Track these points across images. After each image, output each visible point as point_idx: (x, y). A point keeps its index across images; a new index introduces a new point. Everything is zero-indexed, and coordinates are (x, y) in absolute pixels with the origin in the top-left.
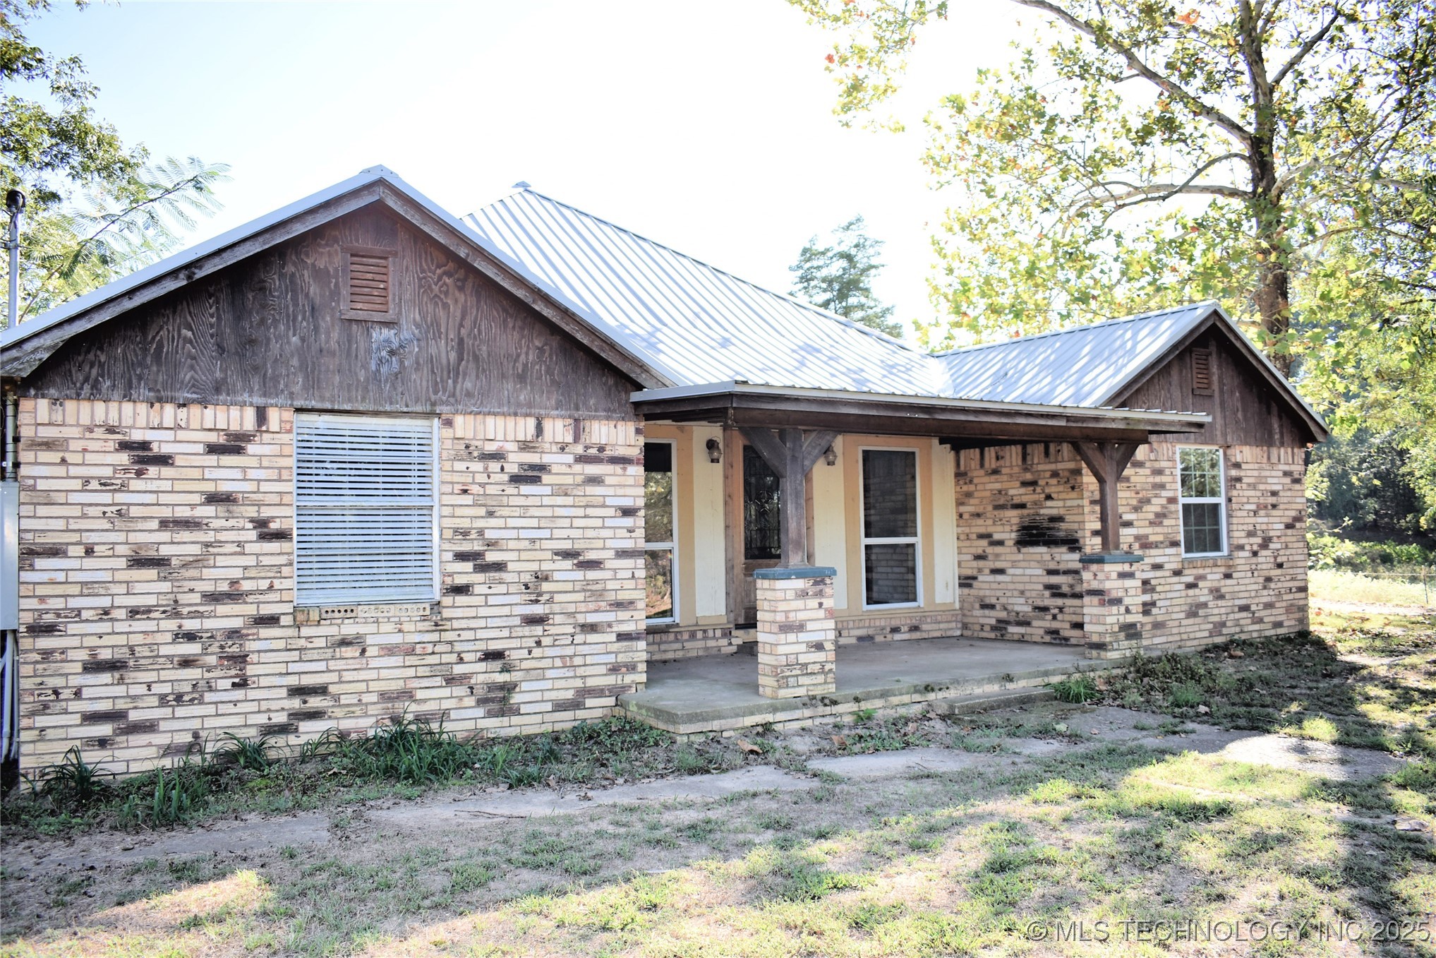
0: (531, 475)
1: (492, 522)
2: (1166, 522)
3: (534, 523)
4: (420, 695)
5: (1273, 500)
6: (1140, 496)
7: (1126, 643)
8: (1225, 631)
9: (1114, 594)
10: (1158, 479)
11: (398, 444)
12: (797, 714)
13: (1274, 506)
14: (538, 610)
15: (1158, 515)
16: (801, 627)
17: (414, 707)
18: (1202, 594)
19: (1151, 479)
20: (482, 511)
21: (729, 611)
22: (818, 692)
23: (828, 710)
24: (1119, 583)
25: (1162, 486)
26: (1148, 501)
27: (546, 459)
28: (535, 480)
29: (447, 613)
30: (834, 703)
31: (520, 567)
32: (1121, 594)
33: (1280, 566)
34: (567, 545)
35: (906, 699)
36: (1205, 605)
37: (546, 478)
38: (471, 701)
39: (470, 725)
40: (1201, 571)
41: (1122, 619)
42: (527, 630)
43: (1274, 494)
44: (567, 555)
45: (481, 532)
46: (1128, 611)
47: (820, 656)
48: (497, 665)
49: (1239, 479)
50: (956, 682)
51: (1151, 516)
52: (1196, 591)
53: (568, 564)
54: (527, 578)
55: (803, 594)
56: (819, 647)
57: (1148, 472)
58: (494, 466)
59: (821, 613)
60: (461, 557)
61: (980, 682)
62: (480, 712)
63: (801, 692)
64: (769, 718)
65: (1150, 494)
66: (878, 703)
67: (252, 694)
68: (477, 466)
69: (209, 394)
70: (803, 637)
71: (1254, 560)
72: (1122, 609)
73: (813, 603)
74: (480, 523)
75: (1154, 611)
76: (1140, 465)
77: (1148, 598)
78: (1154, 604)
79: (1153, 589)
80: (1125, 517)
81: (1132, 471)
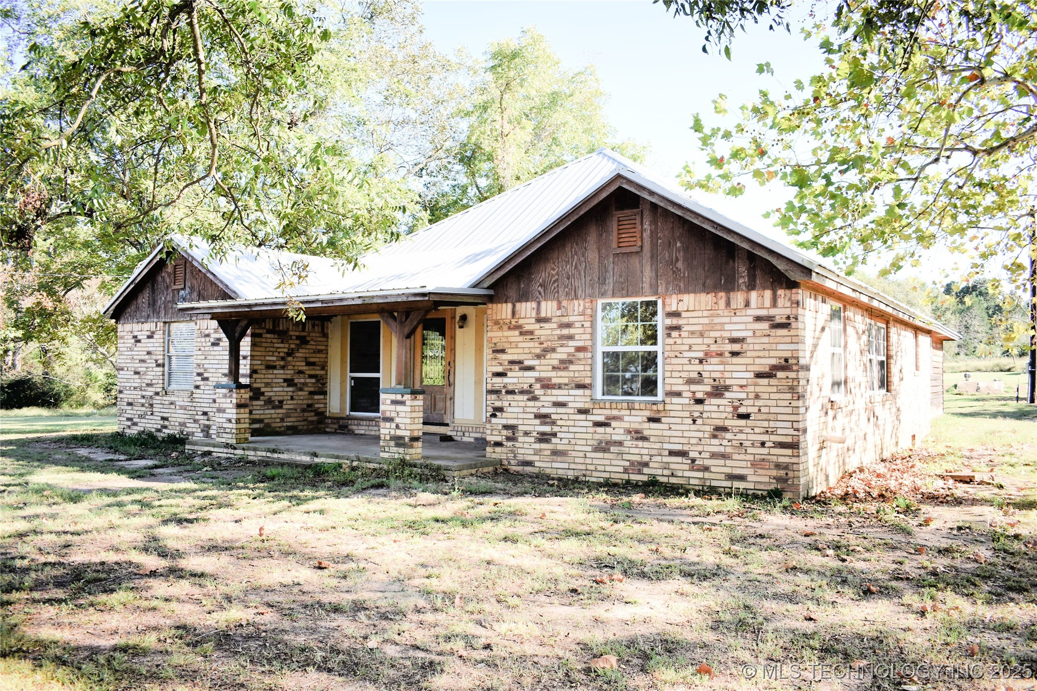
0: (217, 343)
1: (207, 361)
2: (572, 367)
3: (216, 362)
4: (188, 425)
5: (736, 347)
6: (545, 345)
7: (396, 449)
8: (646, 470)
9: (388, 415)
10: (565, 331)
11: (190, 332)
12: (221, 450)
13: (734, 354)
15: (562, 361)
16: (224, 411)
17: (186, 429)
18: (617, 432)
19: (558, 332)
20: (203, 357)
22: (229, 441)
23: (232, 451)
24: (393, 407)
25: (571, 337)
26: (553, 350)
28: (218, 345)
29: (194, 396)
30: (235, 448)
32: (393, 415)
33: (746, 416)
36: (620, 444)
37: (221, 344)
38: (199, 430)
40: (615, 413)
41: (393, 432)
42: (214, 405)
43: (734, 341)
45: (203, 365)
46: (397, 427)
47: (230, 425)
48: (206, 417)
49: (677, 328)
50: (288, 450)
51: (556, 363)
52: (608, 430)
54: (214, 384)
55: (225, 396)
56: (230, 421)
57: (555, 326)
58: (207, 339)
59: (231, 406)
60: (199, 374)
61: (300, 454)
62: (201, 435)
63: (223, 440)
64: (212, 449)
65: (556, 344)
66: (252, 453)
67: (154, 418)
68: (203, 340)
69: (147, 319)
70: (225, 415)
71: (699, 407)
72: (394, 426)
73: (229, 400)
74: (203, 362)
75: (554, 440)
76: (546, 320)
77: (547, 429)
78: (554, 435)
79: (553, 423)
80: (527, 363)
81: (537, 326)
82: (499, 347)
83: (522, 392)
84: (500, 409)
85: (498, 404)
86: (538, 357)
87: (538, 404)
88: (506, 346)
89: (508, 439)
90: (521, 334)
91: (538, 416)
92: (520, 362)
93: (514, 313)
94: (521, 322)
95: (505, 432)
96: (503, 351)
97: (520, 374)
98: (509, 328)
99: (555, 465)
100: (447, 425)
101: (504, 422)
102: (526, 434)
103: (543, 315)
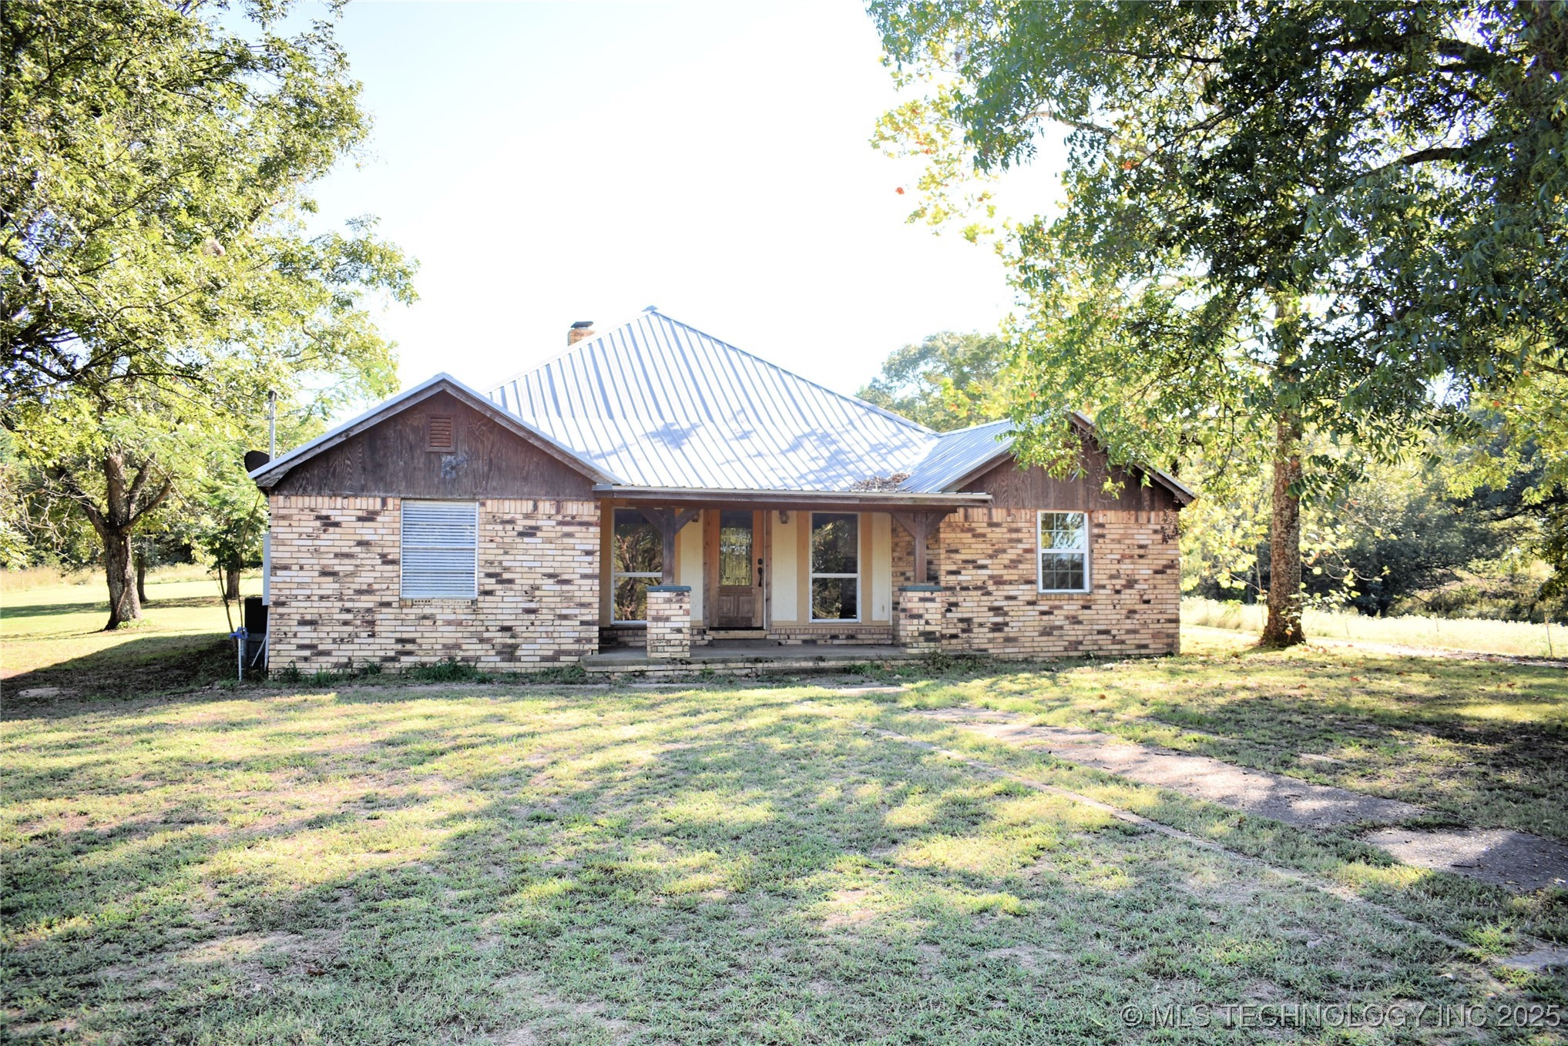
0: (530, 532)
1: (507, 557)
2: (1021, 566)
3: (532, 558)
4: (464, 647)
5: (1142, 552)
6: (996, 547)
8: (1081, 647)
9: (915, 612)
10: (1014, 536)
11: (462, 515)
12: (663, 667)
13: (1141, 557)
14: (533, 605)
15: (1012, 561)
16: (667, 619)
17: (461, 653)
18: (1058, 619)
19: (1008, 536)
20: (501, 551)
21: (705, 618)
22: (678, 656)
23: (684, 667)
24: (921, 604)
25: (1019, 541)
26: (1004, 551)
27: (539, 523)
28: (533, 535)
29: (480, 605)
30: (689, 663)
31: (522, 582)
32: (921, 611)
33: (1147, 602)
34: (551, 571)
35: (741, 665)
36: (1061, 628)
37: (539, 534)
38: (493, 652)
39: (492, 665)
40: (1057, 603)
41: (921, 628)
42: (526, 616)
43: (1141, 547)
44: (550, 576)
45: (500, 562)
46: (927, 623)
47: (680, 636)
48: (508, 634)
49: (1103, 536)
51: (1007, 562)
52: (1052, 617)
53: (551, 581)
54: (526, 588)
55: (669, 601)
56: (679, 631)
57: (1004, 530)
58: (509, 527)
59: (681, 612)
60: (489, 575)
61: (798, 660)
62: (498, 659)
63: (667, 655)
64: (644, 668)
65: (1006, 546)
66: (720, 666)
67: (377, 641)
68: (500, 527)
69: (359, 491)
70: (668, 624)
71: (1117, 596)
72: (922, 622)
73: (677, 606)
74: (500, 558)
75: (1006, 629)
76: (997, 525)
77: (999, 619)
78: (1006, 624)
79: (1006, 614)
80: (980, 562)
81: (989, 530)
82: (953, 547)
83: (976, 588)
84: (956, 605)
85: (953, 599)
86: (991, 557)
87: (991, 598)
88: (960, 546)
89: (964, 631)
90: (974, 536)
91: (991, 609)
92: (974, 562)
93: (966, 517)
94: (974, 525)
95: (960, 625)
96: (956, 551)
97: (974, 572)
98: (962, 531)
99: (1007, 650)
100: (761, 628)
101: (960, 616)
102: (981, 625)
103: (995, 520)
